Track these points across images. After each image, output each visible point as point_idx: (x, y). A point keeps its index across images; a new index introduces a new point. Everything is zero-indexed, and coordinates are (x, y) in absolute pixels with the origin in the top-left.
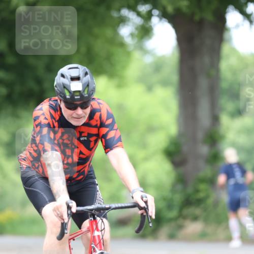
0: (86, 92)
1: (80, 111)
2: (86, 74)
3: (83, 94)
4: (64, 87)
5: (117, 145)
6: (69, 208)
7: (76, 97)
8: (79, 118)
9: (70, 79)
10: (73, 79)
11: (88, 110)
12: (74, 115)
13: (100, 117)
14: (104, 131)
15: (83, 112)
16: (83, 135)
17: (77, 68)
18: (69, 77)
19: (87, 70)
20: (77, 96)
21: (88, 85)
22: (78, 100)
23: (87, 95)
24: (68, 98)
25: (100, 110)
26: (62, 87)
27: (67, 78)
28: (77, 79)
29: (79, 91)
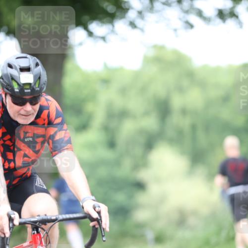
0: (37, 86)
1: (28, 107)
2: (37, 65)
3: (34, 87)
4: (13, 79)
6: (11, 220)
7: (26, 91)
8: (27, 115)
9: (19, 70)
10: (22, 70)
11: (37, 107)
12: (22, 112)
13: (48, 116)
15: (33, 109)
17: (26, 57)
18: (18, 68)
19: (38, 61)
20: (27, 89)
21: (39, 78)
22: (28, 94)
23: (38, 89)
24: (17, 92)
25: (48, 108)
26: (10, 78)
27: (16, 69)
28: (28, 69)
29: (30, 84)
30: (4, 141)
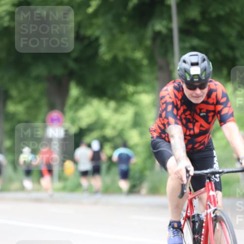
0: (203, 75)
1: (198, 91)
2: (204, 60)
3: (201, 77)
4: (186, 71)
5: (230, 119)
6: (188, 171)
7: (195, 80)
8: (198, 97)
9: (190, 65)
10: (193, 64)
11: (206, 91)
12: (194, 95)
13: (216, 97)
14: (219, 107)
15: (202, 92)
16: (202, 111)
17: (197, 55)
18: (190, 63)
19: (205, 57)
20: (196, 78)
21: (205, 70)
22: (197, 82)
23: (204, 78)
24: (188, 81)
25: (216, 91)
26: (184, 71)
27: (188, 64)
28: (196, 64)
29: (198, 75)
30: (186, 116)
